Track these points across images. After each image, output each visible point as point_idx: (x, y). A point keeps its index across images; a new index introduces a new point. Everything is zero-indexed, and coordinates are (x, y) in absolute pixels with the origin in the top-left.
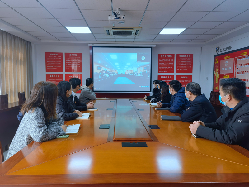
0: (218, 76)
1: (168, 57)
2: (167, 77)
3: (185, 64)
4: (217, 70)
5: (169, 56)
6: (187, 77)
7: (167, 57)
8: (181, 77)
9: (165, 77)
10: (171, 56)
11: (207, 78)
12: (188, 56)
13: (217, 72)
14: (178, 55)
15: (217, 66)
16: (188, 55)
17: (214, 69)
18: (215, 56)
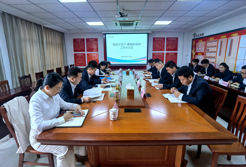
0: (194, 54)
1: (160, 40)
3: (172, 44)
4: (194, 49)
6: (174, 54)
8: (170, 54)
9: (158, 54)
10: (162, 39)
12: (174, 39)
13: (194, 51)
14: (167, 38)
15: (194, 47)
17: (192, 49)
18: (193, 40)
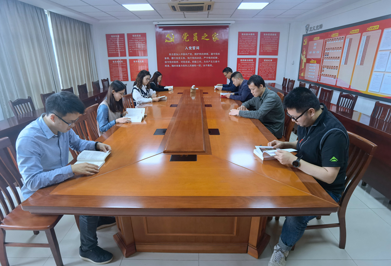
0: (304, 60)
1: (250, 36)
2: (248, 60)
3: (270, 44)
5: (251, 34)
6: (271, 60)
7: (248, 36)
8: (265, 60)
9: (246, 60)
10: (254, 34)
11: (293, 62)
12: (273, 35)
14: (262, 33)
15: (304, 48)
16: (274, 33)
17: (302, 52)
18: (304, 36)
